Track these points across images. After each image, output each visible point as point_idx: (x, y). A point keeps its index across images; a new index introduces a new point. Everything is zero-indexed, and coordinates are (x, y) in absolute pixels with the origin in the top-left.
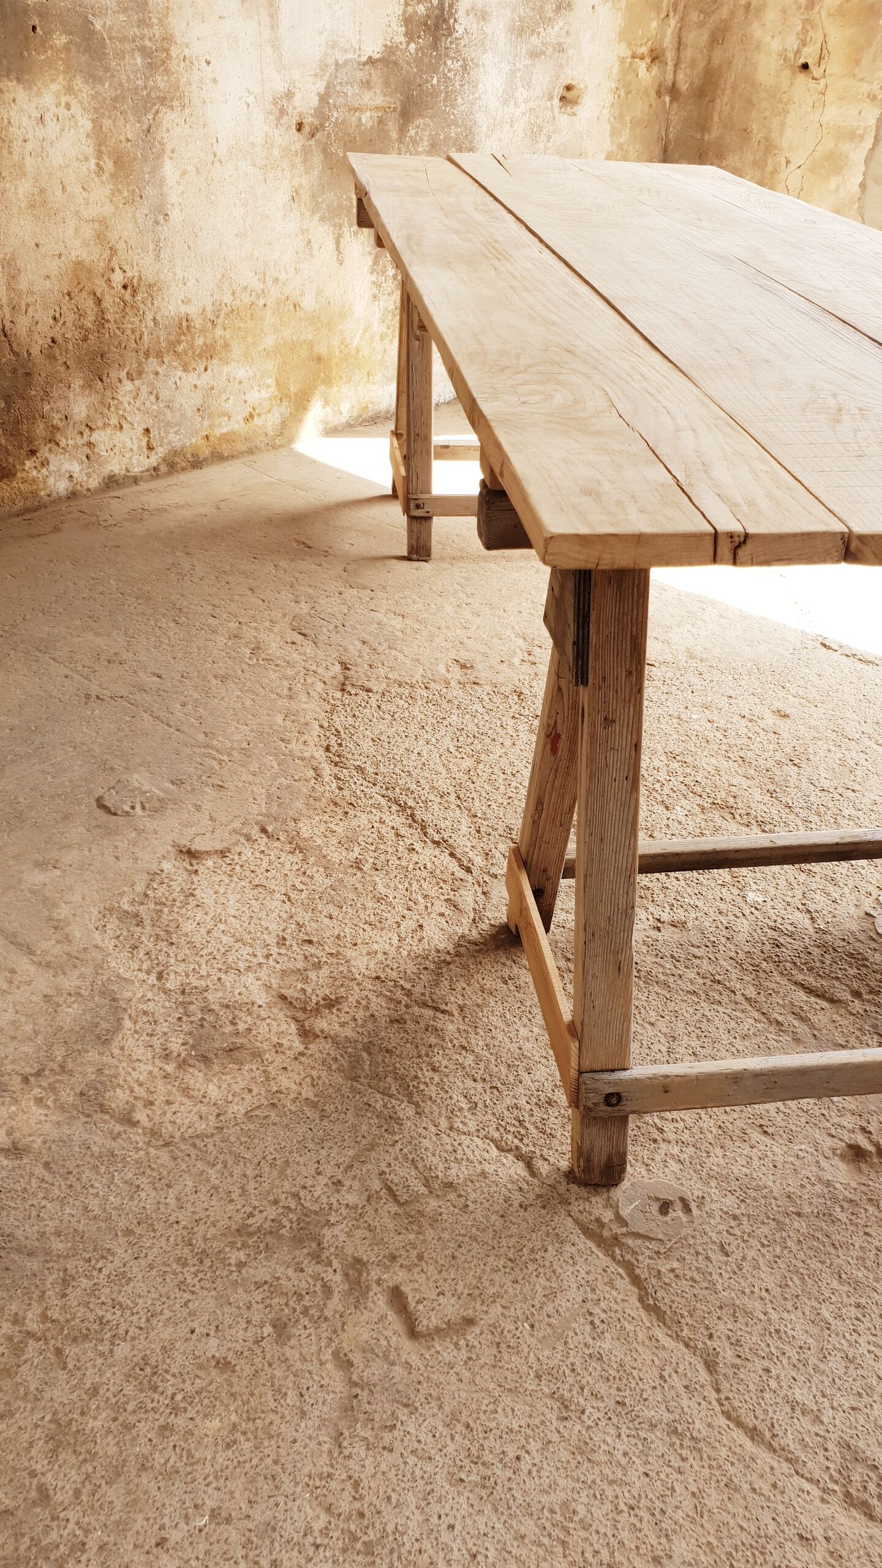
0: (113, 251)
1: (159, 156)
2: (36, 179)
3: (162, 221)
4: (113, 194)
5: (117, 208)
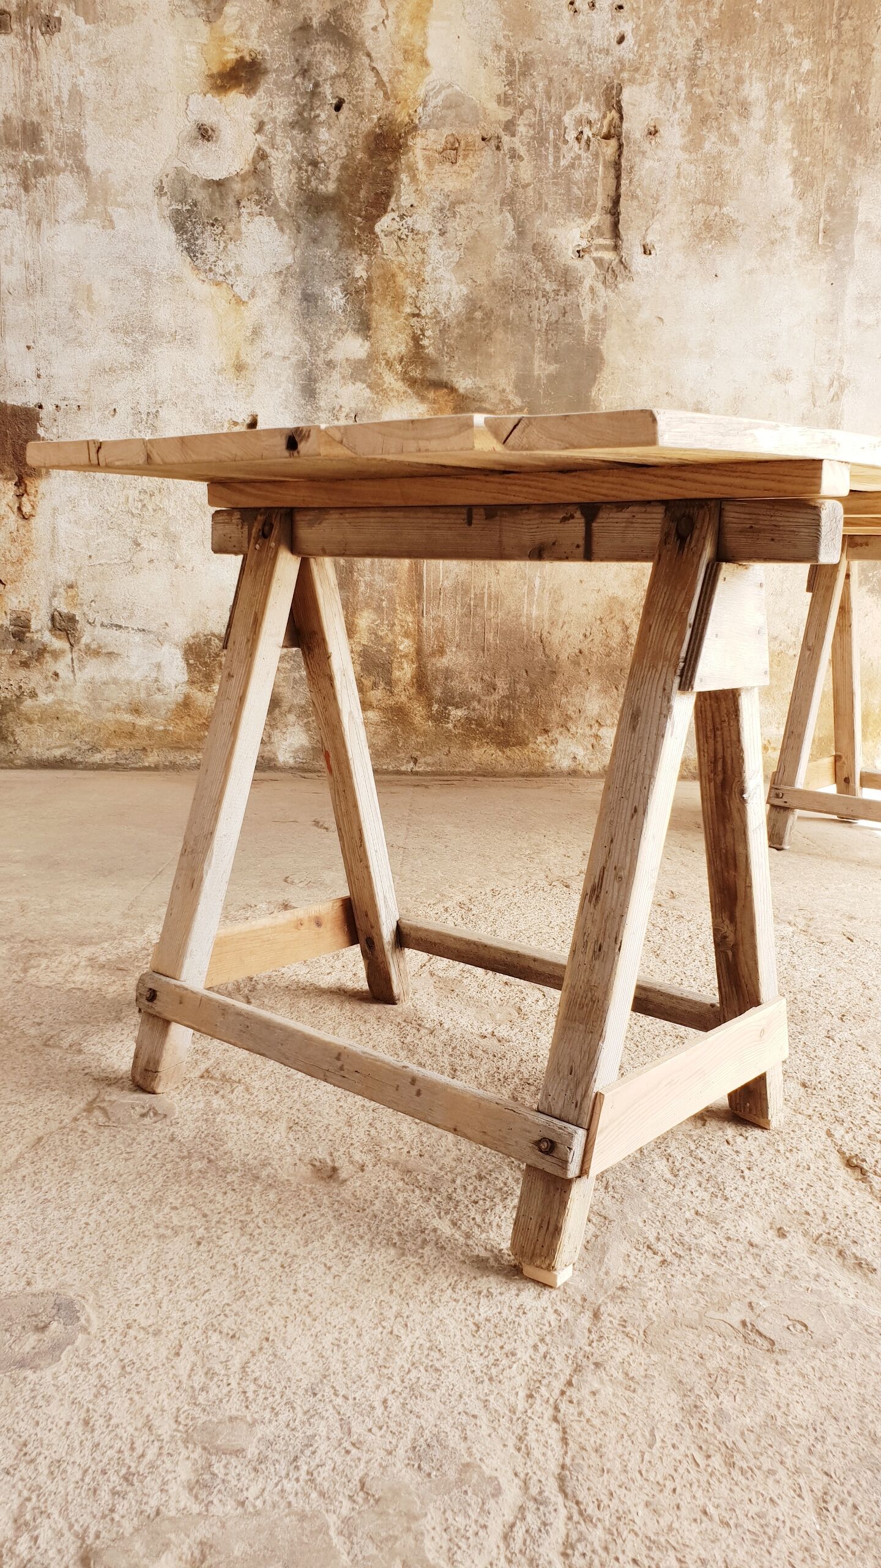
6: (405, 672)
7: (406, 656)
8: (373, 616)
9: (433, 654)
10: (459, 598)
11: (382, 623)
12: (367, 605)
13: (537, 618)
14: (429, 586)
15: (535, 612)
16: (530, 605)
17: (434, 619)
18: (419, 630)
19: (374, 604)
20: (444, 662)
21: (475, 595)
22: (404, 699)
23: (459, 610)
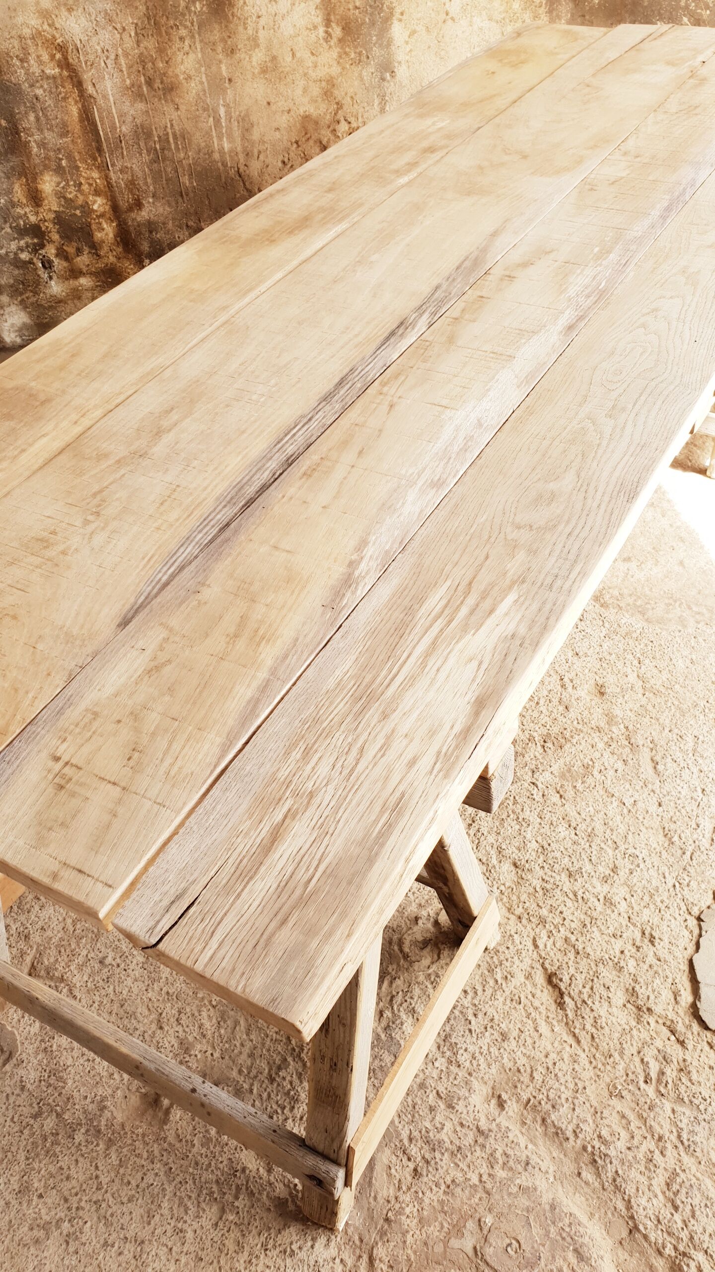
0: (339, 105)
1: (387, 20)
2: (269, 49)
3: (388, 78)
4: (340, 57)
5: (343, 68)
6: (106, 232)
7: (102, 215)
8: (56, 179)
9: (130, 209)
10: (142, 144)
11: (67, 184)
12: (46, 167)
13: (230, 151)
14: (106, 134)
15: (226, 146)
16: (220, 138)
17: (121, 171)
18: (109, 185)
19: (53, 165)
20: (144, 215)
21: (159, 137)
22: (112, 259)
23: (146, 158)
